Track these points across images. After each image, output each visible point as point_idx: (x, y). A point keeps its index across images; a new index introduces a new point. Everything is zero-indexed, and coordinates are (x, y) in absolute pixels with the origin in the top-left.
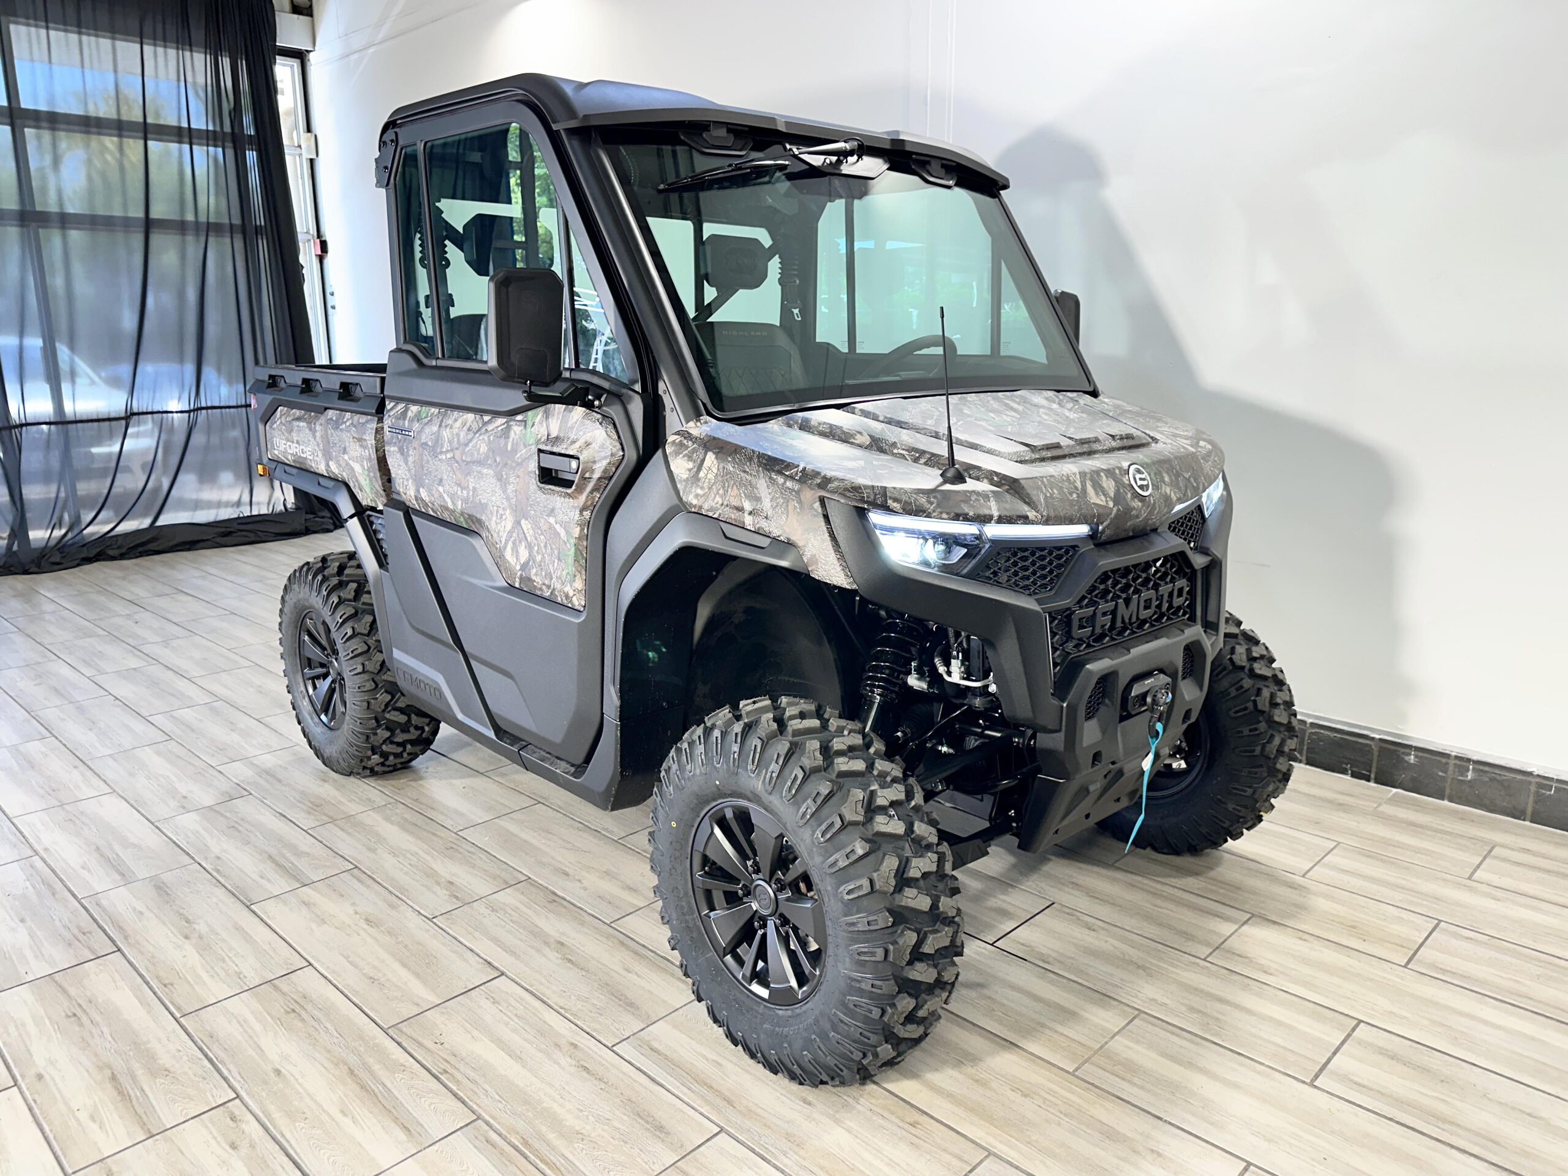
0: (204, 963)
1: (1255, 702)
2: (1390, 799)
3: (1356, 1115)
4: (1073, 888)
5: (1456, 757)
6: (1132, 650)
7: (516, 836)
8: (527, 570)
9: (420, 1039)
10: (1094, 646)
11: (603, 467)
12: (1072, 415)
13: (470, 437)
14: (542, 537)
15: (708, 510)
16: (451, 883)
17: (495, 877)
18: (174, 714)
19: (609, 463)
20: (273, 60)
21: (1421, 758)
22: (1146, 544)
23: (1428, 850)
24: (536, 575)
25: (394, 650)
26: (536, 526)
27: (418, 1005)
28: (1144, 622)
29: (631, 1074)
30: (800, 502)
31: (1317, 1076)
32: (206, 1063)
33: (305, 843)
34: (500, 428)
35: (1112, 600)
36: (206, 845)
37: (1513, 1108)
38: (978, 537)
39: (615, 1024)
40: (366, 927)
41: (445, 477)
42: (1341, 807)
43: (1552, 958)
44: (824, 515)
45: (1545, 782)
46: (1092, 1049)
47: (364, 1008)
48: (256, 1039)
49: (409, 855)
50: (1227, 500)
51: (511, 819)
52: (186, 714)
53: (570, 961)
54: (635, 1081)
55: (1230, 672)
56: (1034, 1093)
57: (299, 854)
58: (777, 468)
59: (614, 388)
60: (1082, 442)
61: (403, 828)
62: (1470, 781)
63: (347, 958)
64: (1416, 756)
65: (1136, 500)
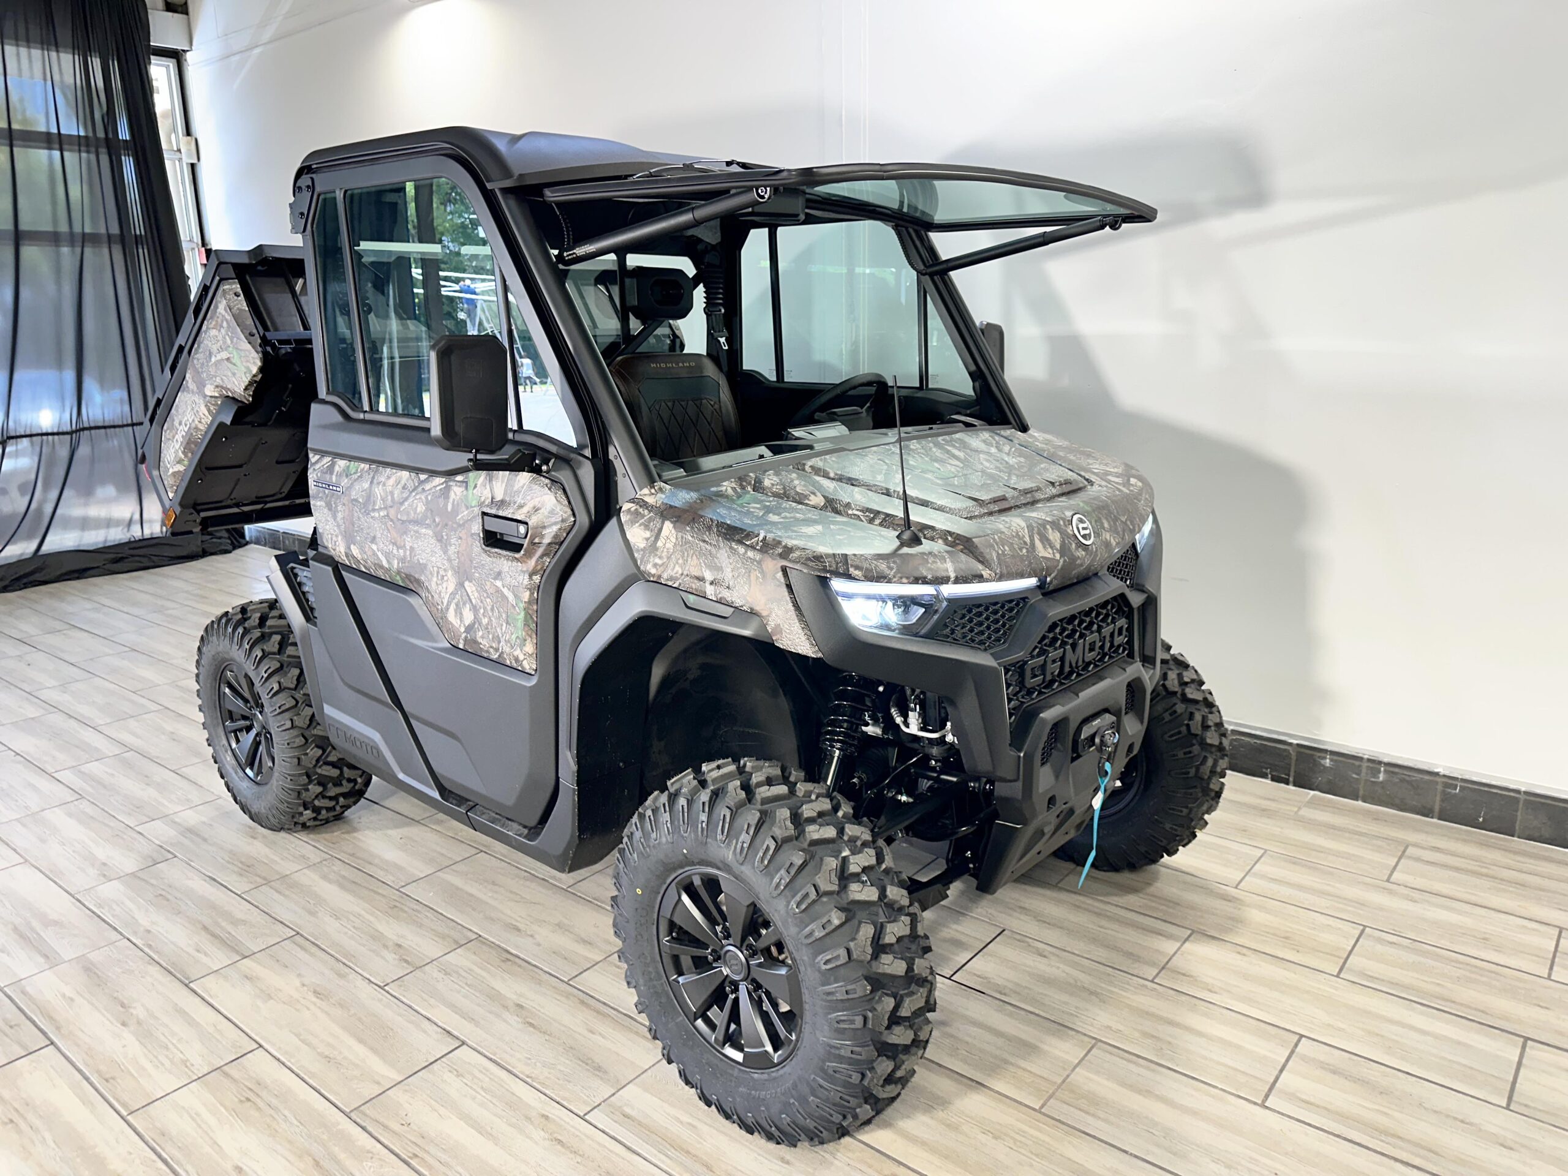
0: (147, 1052)
1: (1188, 726)
2: (1308, 802)
3: (1307, 1134)
4: (1021, 913)
5: (1369, 760)
6: (1080, 694)
7: (461, 890)
8: (472, 633)
9: (386, 1122)
10: (1045, 693)
11: (553, 534)
12: (1012, 461)
13: (405, 495)
14: (488, 600)
15: (668, 580)
16: (400, 946)
17: (444, 937)
18: (83, 768)
19: (560, 529)
20: (147, 60)
21: (1336, 761)
22: (1089, 589)
23: (1349, 854)
24: (482, 637)
25: (326, 706)
26: (481, 588)
27: (378, 1083)
28: (1089, 663)
29: (607, 1145)
30: (762, 572)
31: (1267, 1096)
32: (160, 1164)
33: (240, 910)
34: (438, 488)
35: (1061, 647)
36: (134, 918)
37: (1448, 1116)
38: (937, 597)
39: (585, 1091)
40: (314, 999)
41: (379, 535)
42: (1264, 812)
43: (1468, 958)
44: (787, 585)
45: (1450, 781)
46: (1055, 1083)
47: (323, 1091)
48: (211, 1134)
49: (352, 917)
50: (1156, 533)
51: (454, 871)
52: (95, 768)
53: (531, 1025)
54: (611, 1151)
55: (1163, 698)
56: (1005, 1135)
57: (236, 922)
58: (737, 537)
59: (562, 452)
60: (1027, 492)
61: (341, 886)
62: (1381, 782)
63: (297, 1035)
64: (1331, 760)
65: (1080, 550)
